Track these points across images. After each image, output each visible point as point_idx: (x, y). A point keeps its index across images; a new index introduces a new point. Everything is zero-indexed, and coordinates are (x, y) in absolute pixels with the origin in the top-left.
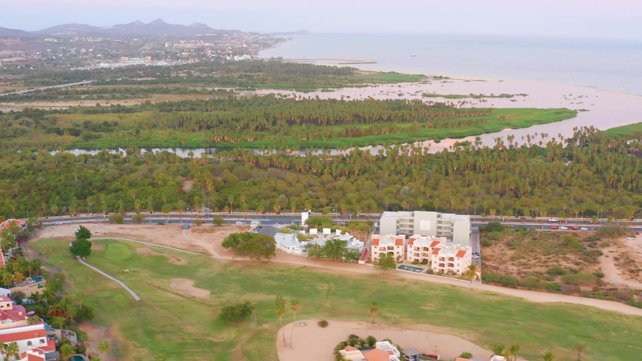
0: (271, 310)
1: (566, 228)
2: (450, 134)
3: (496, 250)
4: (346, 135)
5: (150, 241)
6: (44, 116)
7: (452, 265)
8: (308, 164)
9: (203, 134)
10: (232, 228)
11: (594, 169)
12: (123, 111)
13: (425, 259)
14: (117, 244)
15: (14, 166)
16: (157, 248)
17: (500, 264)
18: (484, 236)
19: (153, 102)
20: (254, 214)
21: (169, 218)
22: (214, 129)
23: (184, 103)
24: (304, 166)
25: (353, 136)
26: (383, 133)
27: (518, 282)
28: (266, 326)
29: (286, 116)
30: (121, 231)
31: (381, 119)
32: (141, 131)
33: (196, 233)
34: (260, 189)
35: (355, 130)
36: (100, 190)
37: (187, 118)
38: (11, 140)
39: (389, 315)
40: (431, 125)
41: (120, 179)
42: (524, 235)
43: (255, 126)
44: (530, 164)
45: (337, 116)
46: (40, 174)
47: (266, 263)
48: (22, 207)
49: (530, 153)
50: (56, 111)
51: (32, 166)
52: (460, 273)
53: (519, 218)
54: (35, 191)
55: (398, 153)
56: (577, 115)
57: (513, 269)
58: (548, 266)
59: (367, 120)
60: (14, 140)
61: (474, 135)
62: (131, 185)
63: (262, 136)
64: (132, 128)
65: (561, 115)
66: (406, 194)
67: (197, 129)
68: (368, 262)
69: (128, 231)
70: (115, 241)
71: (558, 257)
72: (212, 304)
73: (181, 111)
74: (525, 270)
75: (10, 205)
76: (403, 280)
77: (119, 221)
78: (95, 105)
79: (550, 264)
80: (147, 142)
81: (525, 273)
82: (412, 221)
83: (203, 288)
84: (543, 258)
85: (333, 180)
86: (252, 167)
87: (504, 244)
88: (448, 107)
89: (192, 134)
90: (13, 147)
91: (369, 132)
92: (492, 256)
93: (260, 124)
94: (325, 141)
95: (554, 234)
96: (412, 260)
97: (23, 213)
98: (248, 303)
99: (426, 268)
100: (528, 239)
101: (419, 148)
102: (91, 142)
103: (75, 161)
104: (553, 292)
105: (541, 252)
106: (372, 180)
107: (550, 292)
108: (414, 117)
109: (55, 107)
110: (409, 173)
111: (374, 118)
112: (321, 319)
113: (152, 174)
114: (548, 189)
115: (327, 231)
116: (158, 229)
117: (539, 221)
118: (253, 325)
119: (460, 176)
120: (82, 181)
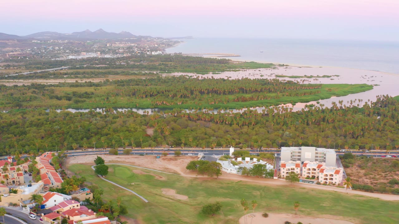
0: (230, 208)
1: (391, 156)
2: (300, 100)
3: (353, 170)
4: (237, 100)
5: (139, 166)
6: (45, 88)
7: (332, 179)
8: (222, 118)
9: (148, 100)
10: (187, 158)
11: (396, 120)
12: (94, 86)
13: (313, 176)
14: (121, 168)
15: (36, 119)
16: (146, 170)
17: (359, 178)
18: (343, 162)
19: (111, 80)
20: (197, 149)
21: (145, 152)
22: (156, 97)
23: (130, 81)
24: (219, 119)
25: (242, 101)
26: (260, 99)
27: (373, 188)
28: (230, 217)
29: (198, 89)
30: (119, 160)
31: (256, 91)
32: (110, 98)
33: (166, 161)
34: (196, 133)
35: (242, 97)
36: (96, 134)
37: (137, 90)
38: (29, 103)
39: (303, 209)
40: (288, 94)
41: (107, 128)
42: (368, 161)
43: (180, 95)
44: (356, 118)
45: (230, 89)
46: (54, 124)
47: (216, 179)
48: (50, 145)
49: (353, 111)
50: (51, 85)
51: (48, 119)
52: (337, 184)
53: (361, 150)
54: (55, 135)
55: (274, 111)
56: (373, 88)
57: (367, 181)
58: (388, 179)
59: (248, 92)
60: (31, 103)
61: (315, 100)
62: (116, 131)
63: (187, 101)
64: (103, 96)
65: (364, 88)
66: (287, 137)
67: (145, 97)
68: (279, 178)
69: (123, 160)
70: (119, 166)
71: (392, 174)
72: (192, 204)
73: (130, 85)
74: (375, 182)
75: (41, 143)
76: (304, 188)
77: (115, 153)
78: (75, 82)
79: (388, 178)
80: (115, 105)
81: (376, 183)
82: (300, 153)
83: (183, 194)
84: (383, 174)
85: (239, 128)
86: (186, 120)
87: (357, 166)
88: (295, 83)
89: (142, 100)
90: (31, 107)
91: (252, 99)
92: (352, 173)
93: (183, 94)
94: (225, 104)
95: (385, 160)
96: (306, 177)
97: (51, 148)
98: (218, 203)
99: (315, 181)
100: (370, 163)
101: (286, 108)
102: (80, 104)
103: (74, 116)
104: (396, 194)
105: (381, 171)
106: (263, 128)
107: (394, 194)
108: (277, 89)
109: (50, 83)
110: (285, 123)
111: (252, 90)
112: (263, 212)
113: (126, 124)
114: (372, 133)
115: (248, 159)
116: (142, 158)
117: (373, 152)
118: (222, 217)
119: (316, 126)
120: (83, 129)
